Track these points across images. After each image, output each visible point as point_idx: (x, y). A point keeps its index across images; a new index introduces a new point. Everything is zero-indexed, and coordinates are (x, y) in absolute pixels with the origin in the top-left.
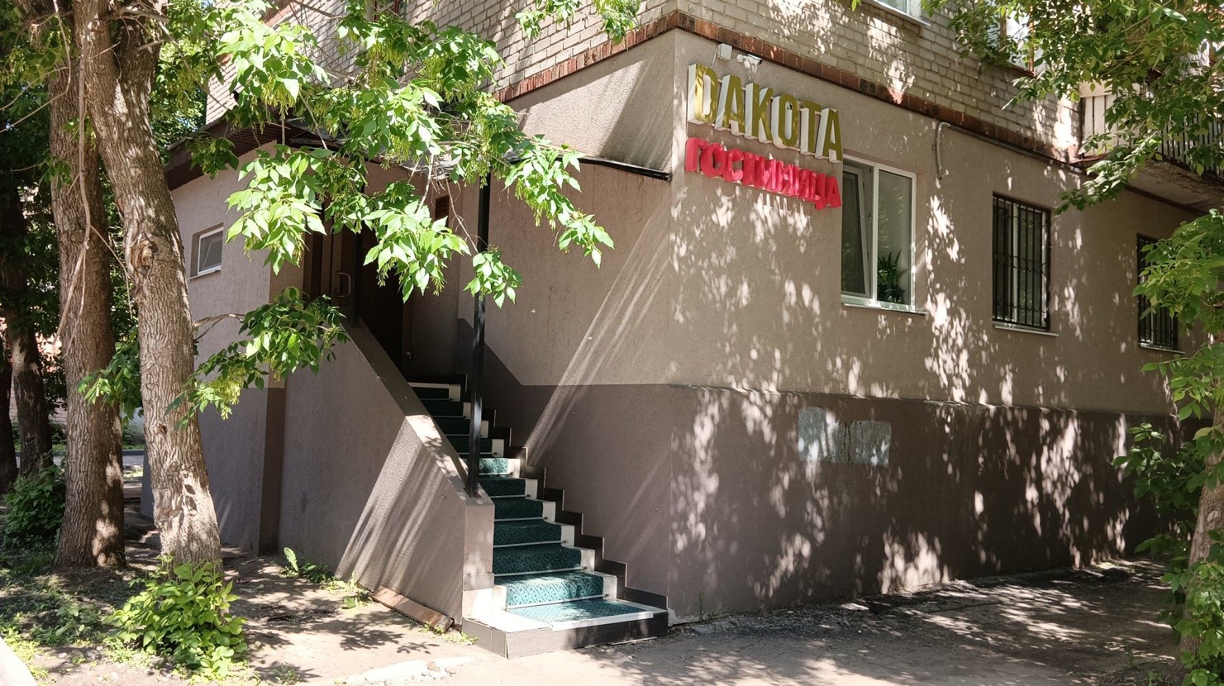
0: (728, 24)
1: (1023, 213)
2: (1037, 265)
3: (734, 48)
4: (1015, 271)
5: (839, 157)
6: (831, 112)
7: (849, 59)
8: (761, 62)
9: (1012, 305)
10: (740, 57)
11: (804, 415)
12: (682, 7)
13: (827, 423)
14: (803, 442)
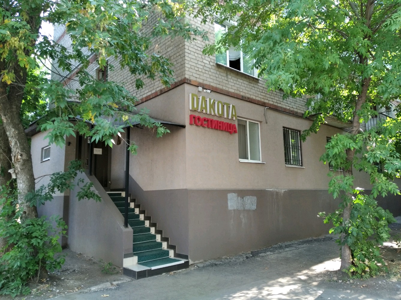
0: (201, 81)
1: (292, 133)
2: (297, 147)
3: (203, 88)
4: (291, 149)
5: (236, 118)
6: (233, 105)
7: (238, 90)
8: (211, 92)
9: (291, 159)
10: (205, 90)
11: (230, 196)
12: (187, 76)
13: (237, 198)
14: (229, 204)
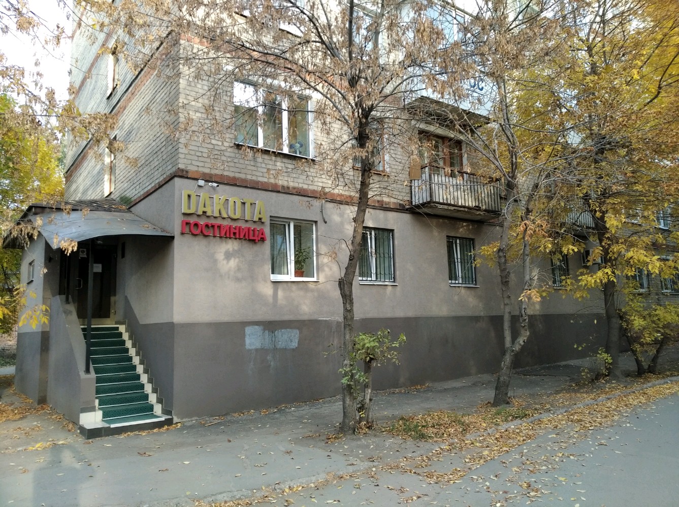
0: (206, 171)
3: (207, 181)
6: (259, 202)
7: (274, 178)
8: (218, 185)
10: (208, 184)
11: (248, 330)
12: (181, 166)
13: (262, 332)
14: (248, 341)
